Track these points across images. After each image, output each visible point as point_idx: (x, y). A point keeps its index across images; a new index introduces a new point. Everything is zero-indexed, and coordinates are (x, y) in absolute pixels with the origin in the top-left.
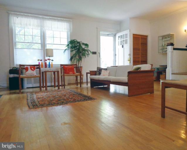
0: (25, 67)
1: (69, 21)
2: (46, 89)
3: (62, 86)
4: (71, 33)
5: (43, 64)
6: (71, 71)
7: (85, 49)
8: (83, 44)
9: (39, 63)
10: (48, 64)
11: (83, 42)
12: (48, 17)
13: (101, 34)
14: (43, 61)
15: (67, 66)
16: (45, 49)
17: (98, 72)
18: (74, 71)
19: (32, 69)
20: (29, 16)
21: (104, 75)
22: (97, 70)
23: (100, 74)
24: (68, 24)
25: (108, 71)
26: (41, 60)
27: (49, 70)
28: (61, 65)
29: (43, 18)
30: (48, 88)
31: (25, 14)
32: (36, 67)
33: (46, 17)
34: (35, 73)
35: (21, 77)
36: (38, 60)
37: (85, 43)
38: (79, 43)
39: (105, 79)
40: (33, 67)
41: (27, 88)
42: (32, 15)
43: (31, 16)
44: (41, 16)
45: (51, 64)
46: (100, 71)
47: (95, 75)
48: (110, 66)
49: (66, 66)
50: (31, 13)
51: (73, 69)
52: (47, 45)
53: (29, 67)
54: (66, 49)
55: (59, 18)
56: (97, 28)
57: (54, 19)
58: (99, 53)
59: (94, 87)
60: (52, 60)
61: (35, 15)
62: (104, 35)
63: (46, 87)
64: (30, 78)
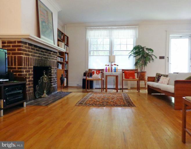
0: (93, 71)
1: (135, 28)
2: (106, 91)
3: (120, 89)
4: (136, 39)
5: (110, 69)
6: (131, 76)
7: (150, 54)
8: (147, 49)
9: (106, 68)
10: (114, 69)
11: (146, 48)
12: (116, 27)
13: (171, 36)
14: (110, 66)
15: (128, 71)
16: (113, 55)
17: (157, 78)
18: (134, 76)
19: (98, 73)
20: (100, 29)
21: (162, 83)
22: (156, 76)
23: (158, 80)
24: (134, 30)
25: (168, 78)
26: (108, 65)
27: (111, 75)
28: (123, 70)
29: (111, 29)
30: (108, 90)
31: (98, 28)
32: (101, 71)
33: (114, 27)
34: (99, 76)
35: (87, 79)
36: (106, 65)
37: (149, 48)
38: (143, 48)
39: (157, 87)
40: (99, 71)
41: (96, 88)
42: (103, 27)
43: (102, 29)
44: (110, 27)
45: (116, 69)
46: (159, 77)
47: (154, 81)
48: (173, 73)
49: (126, 71)
50: (102, 26)
51: (134, 74)
52: (115, 52)
53: (95, 71)
54: (131, 55)
55: (125, 27)
56: (166, 31)
57: (121, 28)
58: (168, 57)
59: (152, 94)
60: (117, 65)
61: (105, 27)
62: (174, 37)
63: (106, 89)
64: (98, 81)
